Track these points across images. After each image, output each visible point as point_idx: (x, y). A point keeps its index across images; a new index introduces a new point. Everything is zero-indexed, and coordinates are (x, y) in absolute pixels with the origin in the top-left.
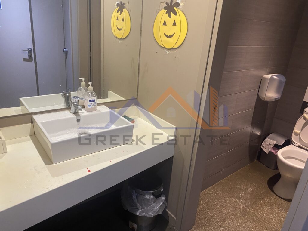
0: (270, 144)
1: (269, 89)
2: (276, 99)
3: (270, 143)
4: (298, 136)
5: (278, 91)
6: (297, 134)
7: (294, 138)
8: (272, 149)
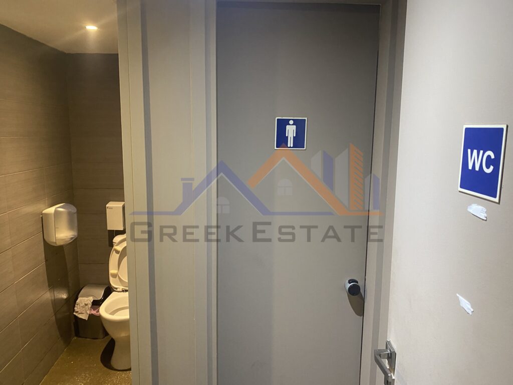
0: (86, 305)
1: (57, 228)
2: (72, 238)
3: (86, 303)
4: (117, 277)
5: (71, 228)
6: (115, 276)
7: (113, 283)
8: (91, 310)
